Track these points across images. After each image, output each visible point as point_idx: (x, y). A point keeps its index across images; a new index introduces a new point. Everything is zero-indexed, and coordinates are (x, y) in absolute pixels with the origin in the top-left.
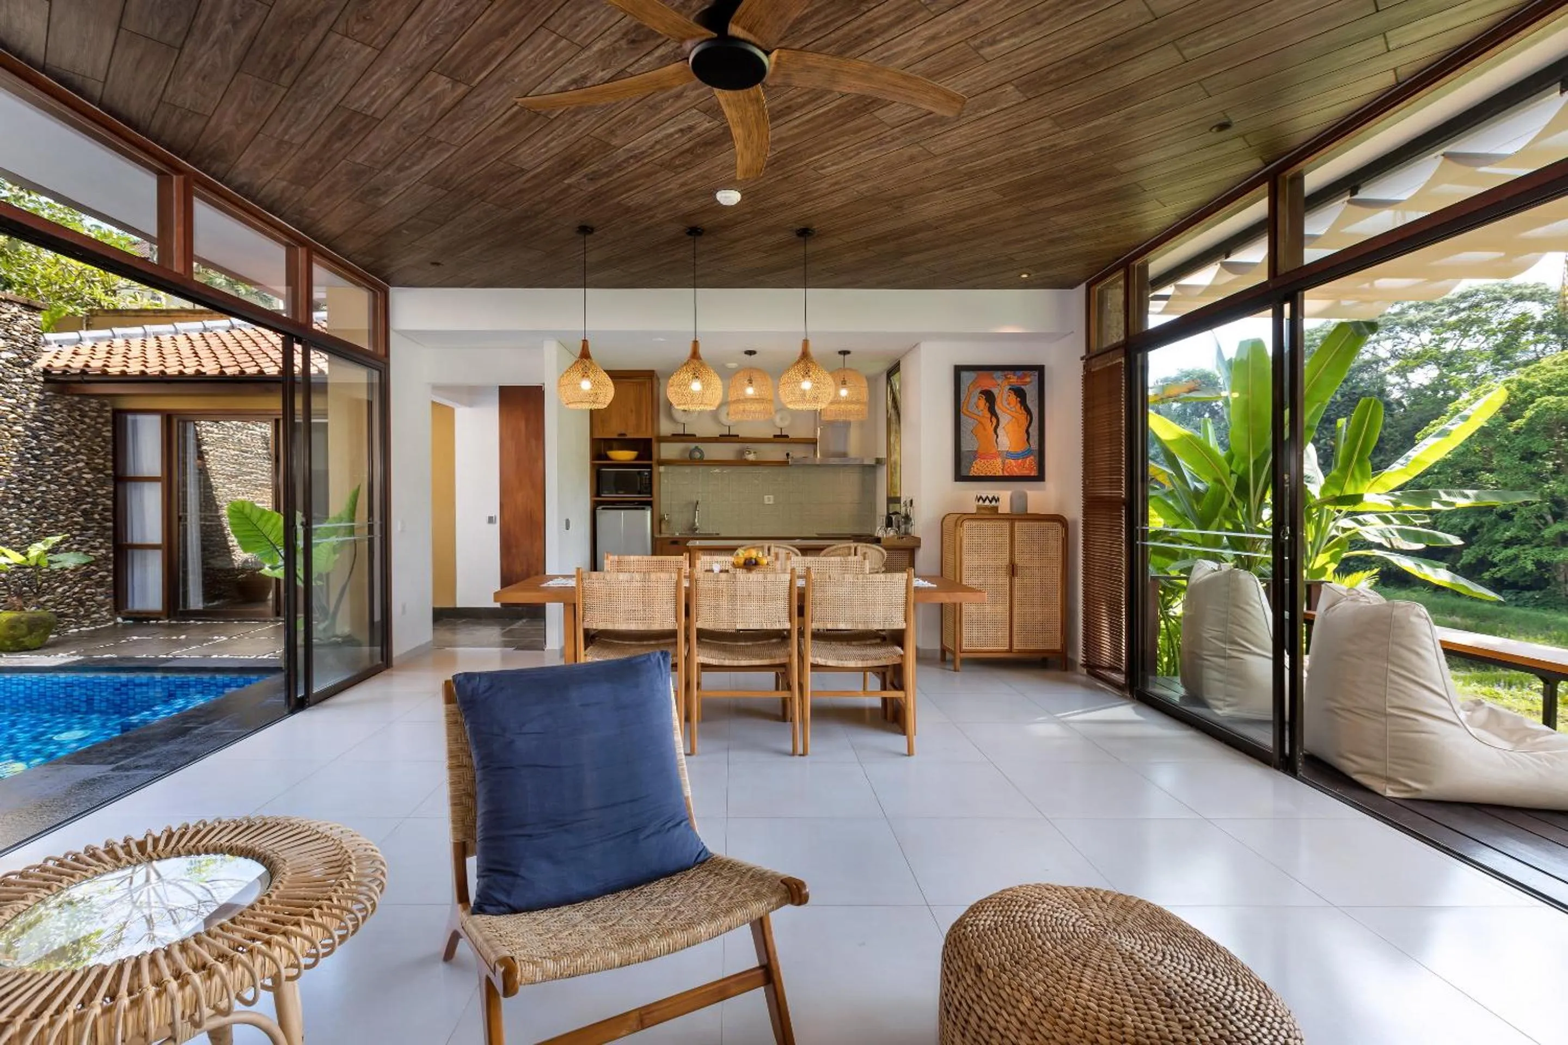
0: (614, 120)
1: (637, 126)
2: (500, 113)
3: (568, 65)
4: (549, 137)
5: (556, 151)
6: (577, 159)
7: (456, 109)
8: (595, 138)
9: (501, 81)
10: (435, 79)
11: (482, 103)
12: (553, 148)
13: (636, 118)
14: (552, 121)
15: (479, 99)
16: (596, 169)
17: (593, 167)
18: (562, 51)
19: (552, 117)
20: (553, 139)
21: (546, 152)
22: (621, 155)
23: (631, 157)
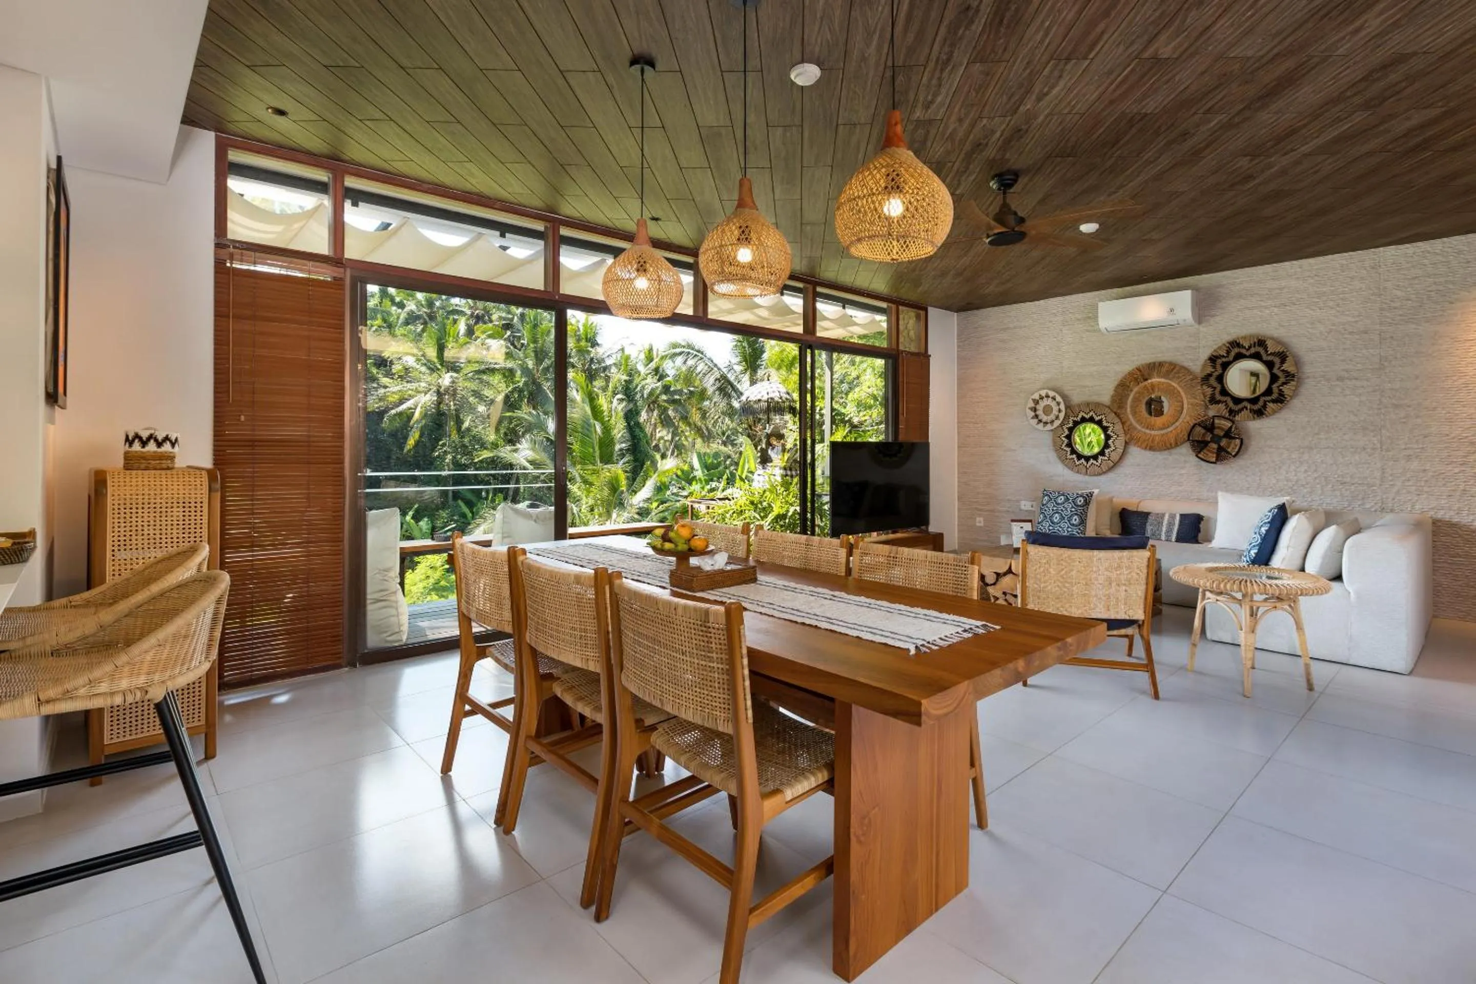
0: (993, 83)
1: (970, 87)
2: (1107, 46)
3: (1057, 102)
4: (1047, 41)
5: (1033, 28)
6: (1003, 30)
7: (1155, 32)
8: (999, 61)
9: (1110, 72)
10: (1174, 53)
11: (1127, 48)
12: (1037, 31)
13: (977, 93)
14: (1051, 58)
15: (1130, 50)
16: (973, 27)
17: (978, 26)
18: (1065, 107)
19: (1052, 62)
20: (1042, 41)
21: (1043, 22)
22: (962, 56)
23: (949, 60)
